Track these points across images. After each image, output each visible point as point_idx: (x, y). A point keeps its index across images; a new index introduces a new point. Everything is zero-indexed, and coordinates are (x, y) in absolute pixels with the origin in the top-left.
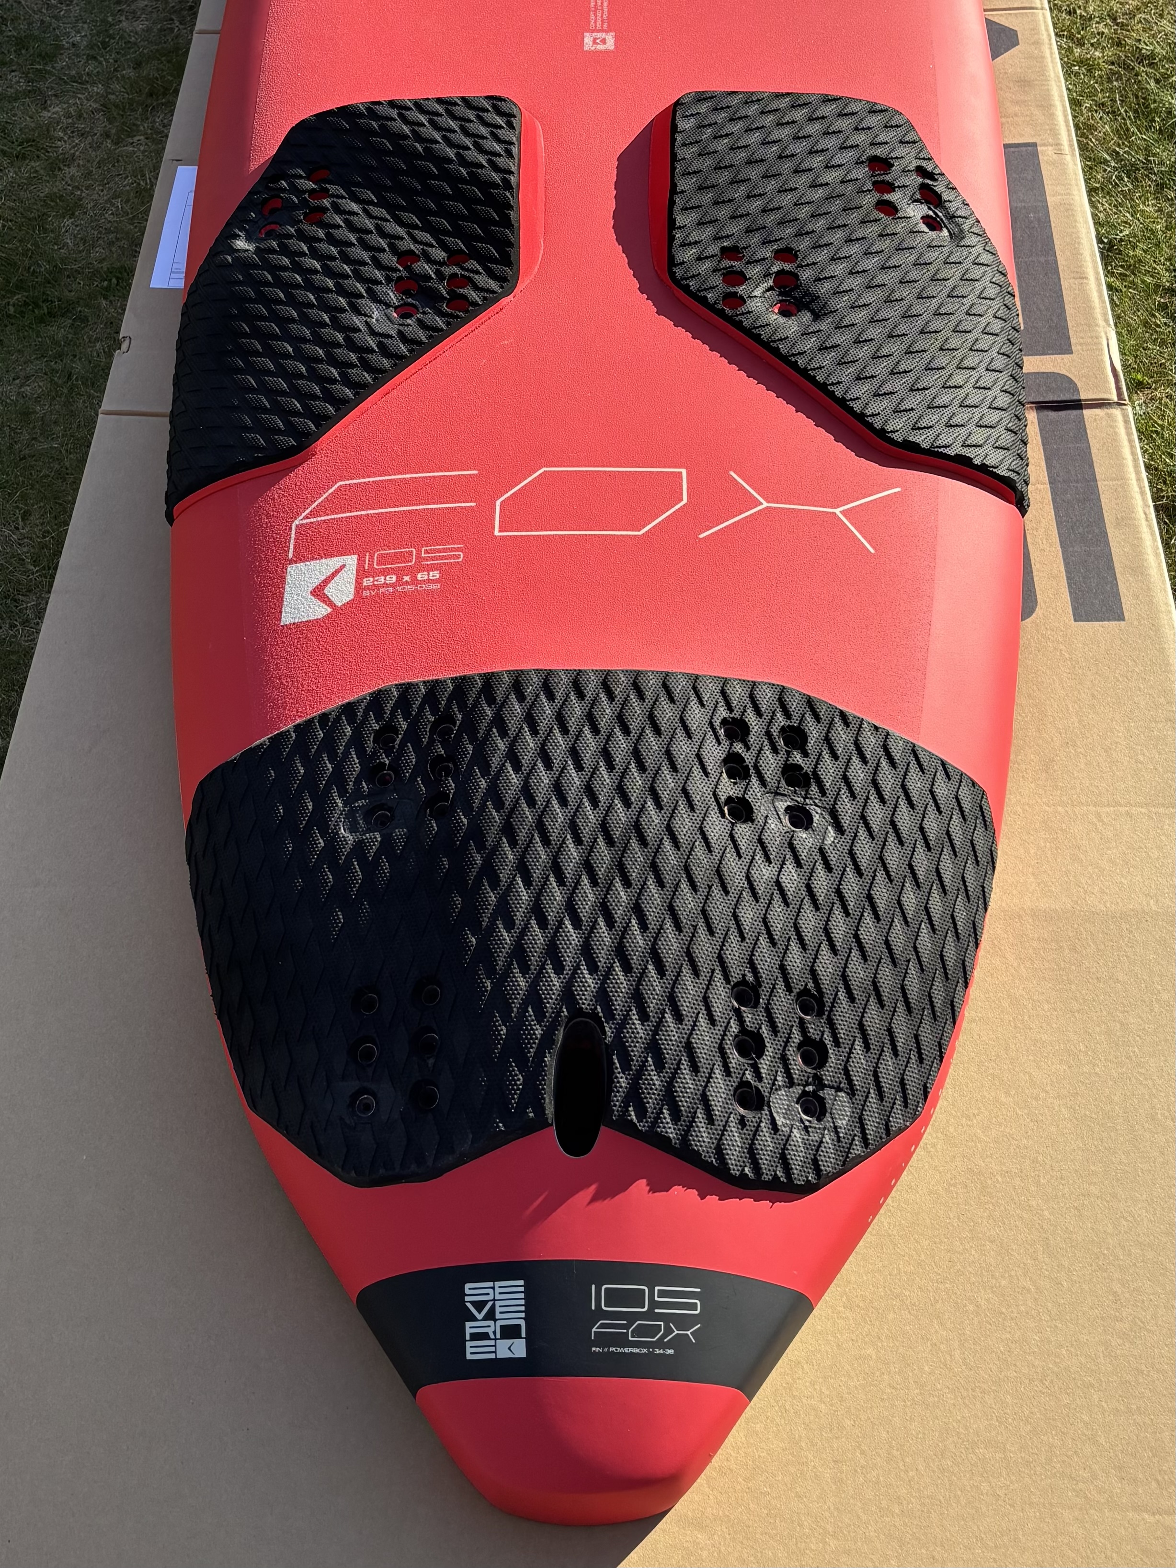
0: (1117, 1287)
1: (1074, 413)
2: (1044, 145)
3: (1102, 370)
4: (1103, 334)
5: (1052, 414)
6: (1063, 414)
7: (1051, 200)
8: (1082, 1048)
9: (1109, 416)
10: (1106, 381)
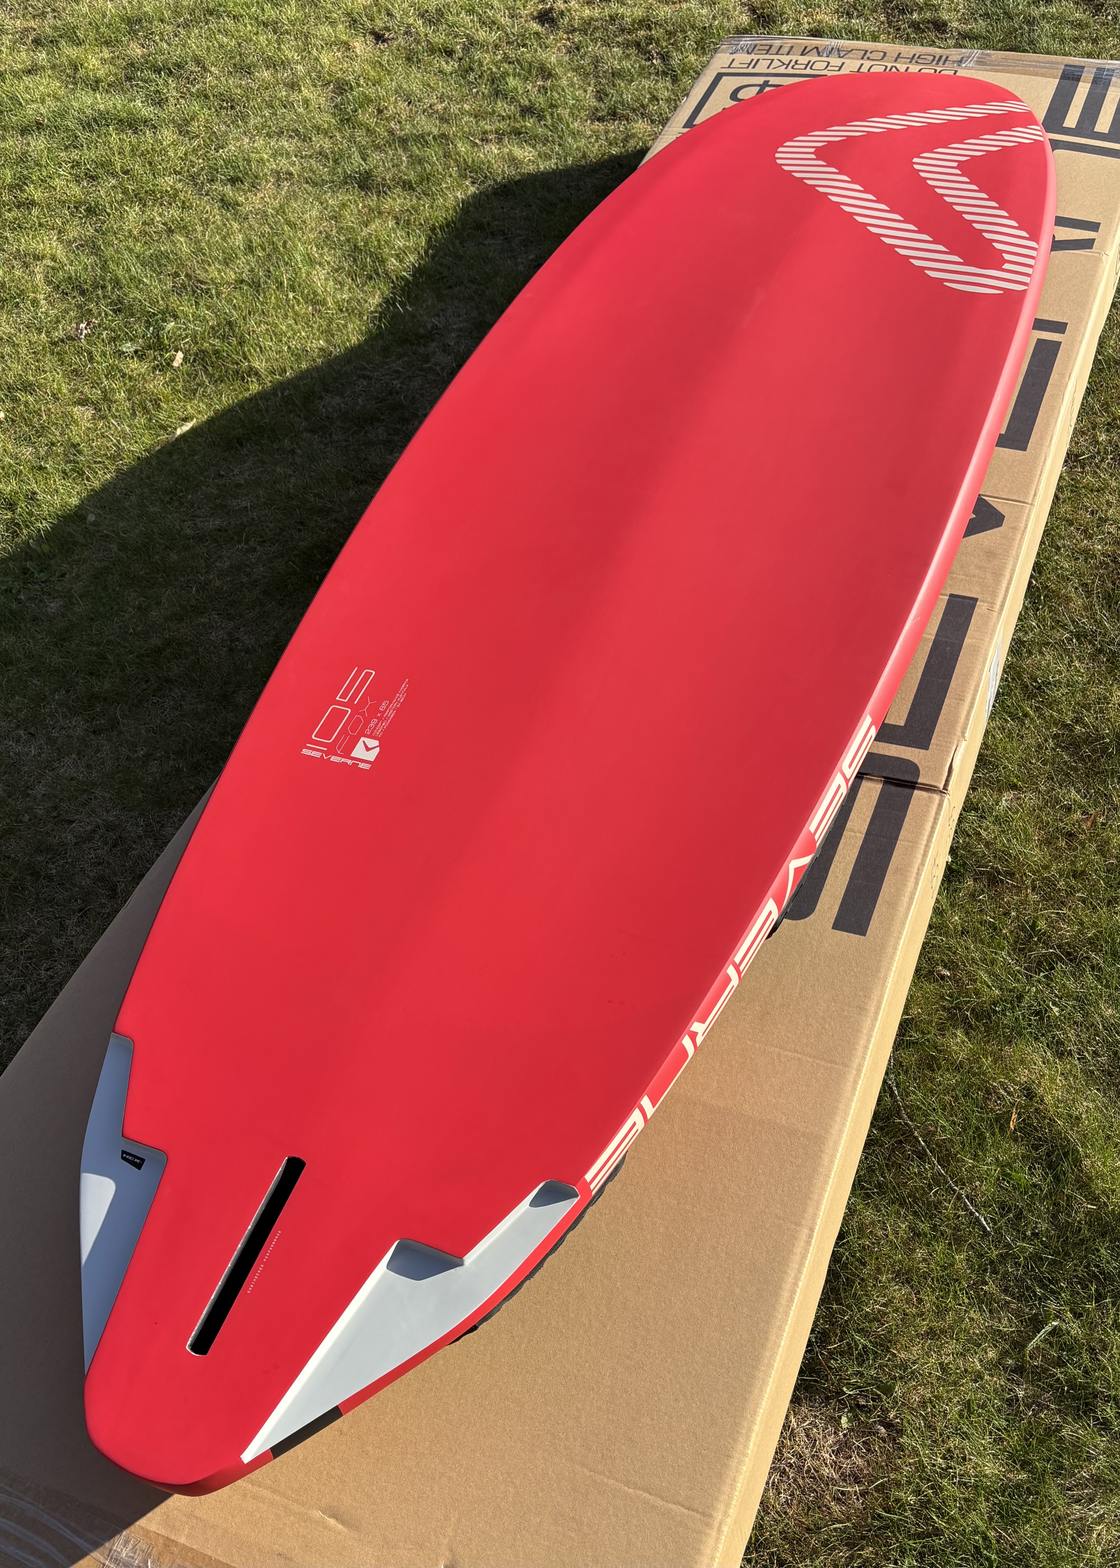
0: (639, 1341)
1: (908, 790)
2: (983, 601)
3: (942, 766)
4: (956, 742)
5: (893, 789)
6: (900, 789)
7: (967, 641)
8: (692, 1194)
9: (930, 798)
10: (941, 774)
